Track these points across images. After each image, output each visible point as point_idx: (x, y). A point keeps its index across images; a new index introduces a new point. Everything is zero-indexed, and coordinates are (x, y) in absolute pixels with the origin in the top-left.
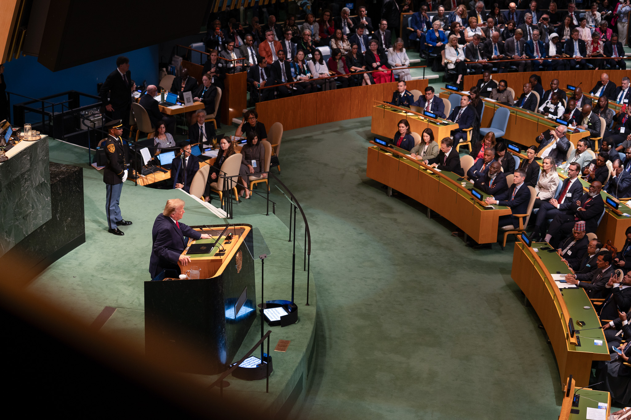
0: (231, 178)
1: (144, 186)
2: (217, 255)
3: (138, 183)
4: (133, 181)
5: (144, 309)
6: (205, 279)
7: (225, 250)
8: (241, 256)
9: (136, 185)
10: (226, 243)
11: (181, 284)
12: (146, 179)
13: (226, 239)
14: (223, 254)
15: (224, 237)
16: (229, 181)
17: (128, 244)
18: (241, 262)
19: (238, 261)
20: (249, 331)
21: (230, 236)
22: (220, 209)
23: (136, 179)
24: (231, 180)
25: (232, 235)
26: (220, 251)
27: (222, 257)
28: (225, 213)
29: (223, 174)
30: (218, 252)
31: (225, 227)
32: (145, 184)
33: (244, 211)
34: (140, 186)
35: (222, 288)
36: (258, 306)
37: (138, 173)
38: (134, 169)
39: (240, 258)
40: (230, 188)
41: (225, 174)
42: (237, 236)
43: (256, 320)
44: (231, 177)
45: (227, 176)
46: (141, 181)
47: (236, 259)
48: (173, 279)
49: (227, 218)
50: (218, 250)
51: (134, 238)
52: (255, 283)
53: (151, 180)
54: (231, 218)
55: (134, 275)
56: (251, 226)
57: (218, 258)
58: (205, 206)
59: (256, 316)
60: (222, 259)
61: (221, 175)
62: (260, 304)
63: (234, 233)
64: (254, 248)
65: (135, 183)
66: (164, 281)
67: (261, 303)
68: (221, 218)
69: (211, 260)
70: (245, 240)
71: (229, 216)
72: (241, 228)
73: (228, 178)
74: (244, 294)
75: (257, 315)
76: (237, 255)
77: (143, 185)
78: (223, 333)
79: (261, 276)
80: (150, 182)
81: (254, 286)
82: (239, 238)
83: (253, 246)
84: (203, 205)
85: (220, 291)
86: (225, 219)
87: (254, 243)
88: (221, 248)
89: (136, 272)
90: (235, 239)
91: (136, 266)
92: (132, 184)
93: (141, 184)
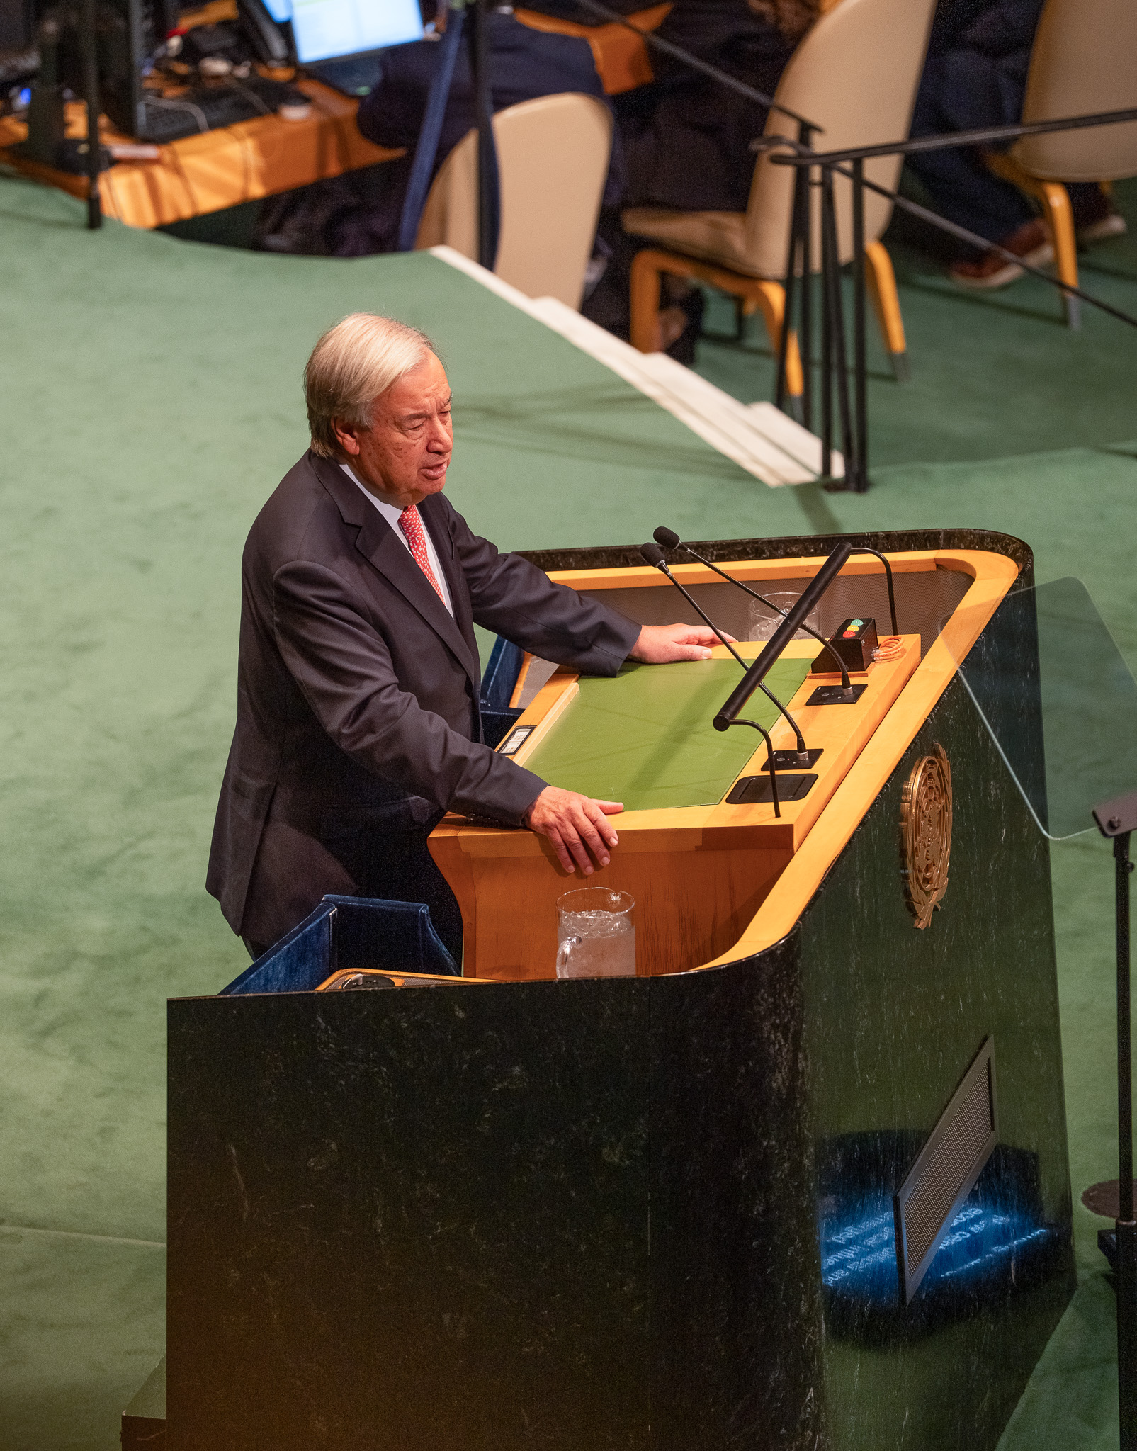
0: (858, 163)
1: (163, 228)
2: (747, 792)
3: (108, 208)
4: (73, 192)
5: (161, 1224)
6: (656, 980)
7: (816, 754)
8: (942, 791)
9: (95, 219)
10: (818, 699)
11: (460, 1014)
12: (177, 170)
13: (819, 665)
14: (800, 788)
15: (804, 648)
16: (843, 187)
17: (30, 697)
18: (945, 838)
19: (917, 830)
20: (1019, 1409)
21: (855, 643)
22: (766, 415)
23: (94, 178)
24: (860, 184)
25: (870, 628)
26: (776, 760)
27: (792, 812)
28: (808, 447)
29: (790, 130)
30: (754, 767)
31: (822, 560)
32: (169, 216)
33: (961, 425)
34: (125, 232)
35: (796, 1049)
36: (1087, 1198)
37: (103, 121)
38: (80, 95)
39: (932, 809)
40: (846, 251)
41: (806, 129)
42: (911, 641)
43: (1069, 1318)
44: (858, 157)
45: (820, 145)
46: (132, 187)
47: (902, 818)
48: (400, 979)
49: (826, 483)
50: (761, 756)
51: (80, 649)
52: (1056, 1015)
53: (215, 186)
54: (857, 481)
55: (83, 948)
56: (1020, 552)
57: (759, 814)
58: (649, 390)
59: (1073, 1285)
60: (788, 829)
61: (777, 140)
62: (1099, 1187)
63: (883, 619)
64: (1049, 724)
65: (81, 207)
66: (332, 995)
67: (1113, 1174)
68: (772, 481)
69: (706, 831)
70: (972, 662)
71: (838, 469)
72: (940, 564)
73: (830, 162)
74: (971, 1095)
75: (1082, 1274)
76: (915, 783)
77: (151, 220)
78: (804, 1425)
79: (1112, 955)
80: (210, 202)
81: (1051, 1035)
82: (925, 647)
83: (1035, 713)
84: (626, 384)
85: (778, 1080)
86: (808, 493)
87: (1046, 685)
88: (782, 737)
89: (97, 922)
90: (894, 665)
91: (93, 872)
92: (62, 215)
93: (139, 212)
